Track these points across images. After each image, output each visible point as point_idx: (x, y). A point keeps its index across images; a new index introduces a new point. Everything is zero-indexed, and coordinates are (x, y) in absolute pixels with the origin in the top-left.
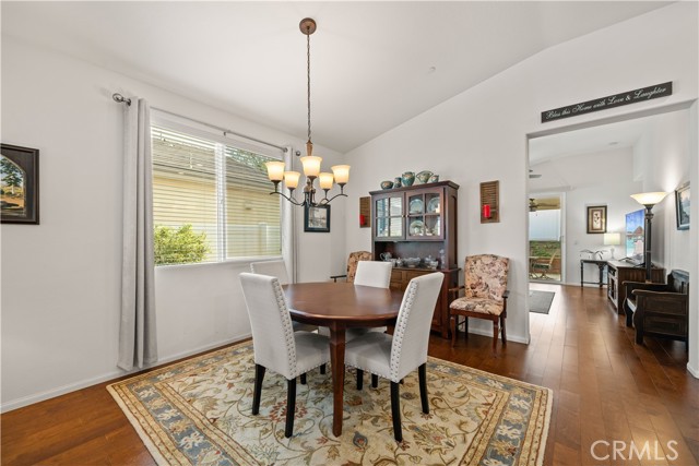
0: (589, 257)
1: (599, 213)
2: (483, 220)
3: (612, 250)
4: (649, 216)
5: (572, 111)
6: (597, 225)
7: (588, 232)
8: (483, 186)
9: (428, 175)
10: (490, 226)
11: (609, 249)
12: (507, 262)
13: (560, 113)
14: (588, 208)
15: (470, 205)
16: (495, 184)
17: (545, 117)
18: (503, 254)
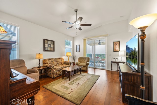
1: (117, 44)
3: (122, 58)
4: (143, 36)
6: (117, 49)
7: (114, 51)
11: (120, 57)
14: (114, 42)
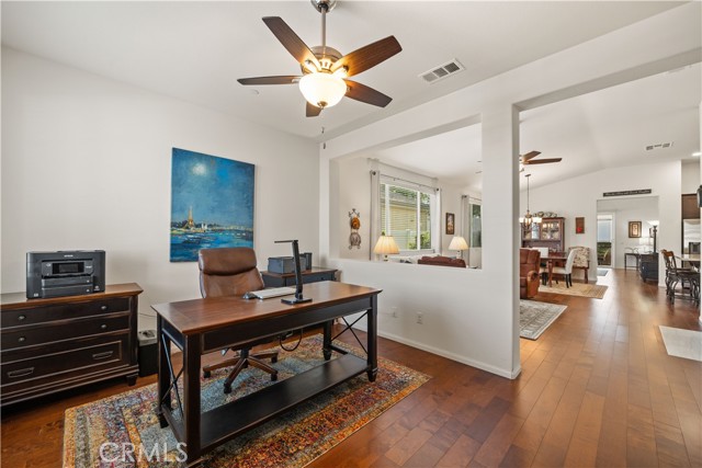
0: (630, 252)
1: (636, 226)
2: (577, 232)
3: (645, 248)
5: (616, 194)
6: (635, 233)
7: (630, 237)
8: (577, 219)
9: (551, 214)
10: (580, 235)
11: (642, 247)
12: (588, 249)
13: (611, 194)
14: (630, 223)
15: (571, 227)
16: (583, 219)
17: (605, 195)
18: (586, 246)
